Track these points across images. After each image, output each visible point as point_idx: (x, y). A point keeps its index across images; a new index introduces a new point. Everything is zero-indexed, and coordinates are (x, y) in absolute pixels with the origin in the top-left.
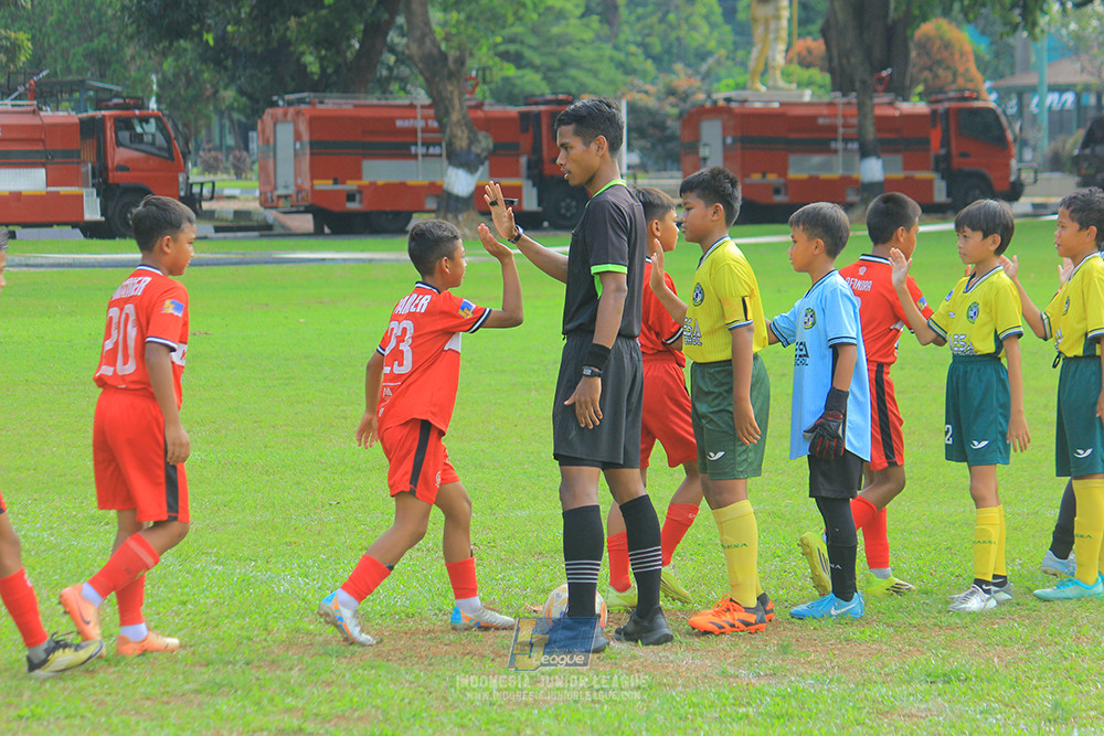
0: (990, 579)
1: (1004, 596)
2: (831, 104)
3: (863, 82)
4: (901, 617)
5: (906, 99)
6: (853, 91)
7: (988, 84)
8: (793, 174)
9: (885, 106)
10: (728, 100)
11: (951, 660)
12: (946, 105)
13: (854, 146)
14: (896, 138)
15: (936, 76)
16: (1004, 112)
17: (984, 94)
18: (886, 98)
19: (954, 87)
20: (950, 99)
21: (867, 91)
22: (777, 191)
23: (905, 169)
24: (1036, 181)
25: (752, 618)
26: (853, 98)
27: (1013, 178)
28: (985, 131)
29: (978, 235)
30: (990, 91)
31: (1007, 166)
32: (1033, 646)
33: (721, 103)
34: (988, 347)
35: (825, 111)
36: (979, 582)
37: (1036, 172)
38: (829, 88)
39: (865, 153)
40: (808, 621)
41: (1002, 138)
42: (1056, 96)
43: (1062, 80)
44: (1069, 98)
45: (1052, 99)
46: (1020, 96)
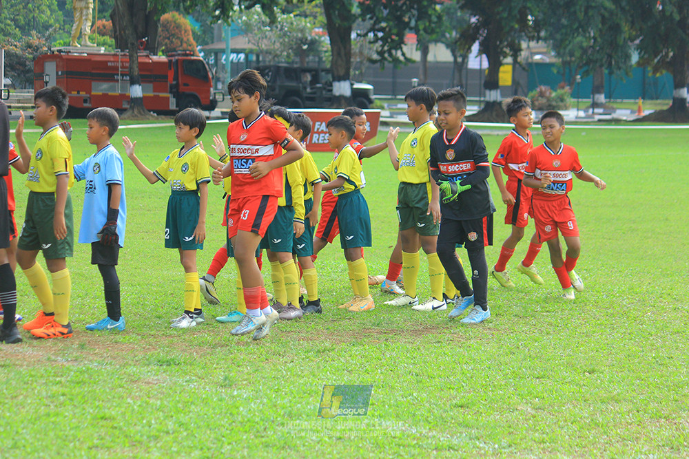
0: (193, 311)
1: (200, 320)
2: (115, 55)
3: (133, 44)
4: (145, 330)
5: (155, 54)
6: (127, 48)
7: (199, 48)
8: (93, 93)
9: (143, 57)
10: (60, 51)
11: (171, 353)
12: (177, 58)
13: (128, 78)
14: (149, 75)
15: (172, 42)
16: (208, 63)
17: (197, 53)
18: (145, 53)
19: (181, 48)
20: (179, 55)
21: (134, 49)
22: (85, 101)
23: (154, 91)
24: (223, 99)
25: (66, 331)
26: (127, 52)
27: (211, 98)
28: (198, 72)
29: (187, 128)
30: (201, 51)
31: (209, 91)
32: (214, 347)
33: (56, 53)
34: (192, 186)
35: (112, 59)
36: (187, 312)
37: (223, 95)
38: (114, 47)
39: (133, 82)
40: (95, 331)
41: (206, 77)
42: (235, 55)
43: (238, 46)
44: (242, 56)
45: (233, 56)
46: (216, 54)
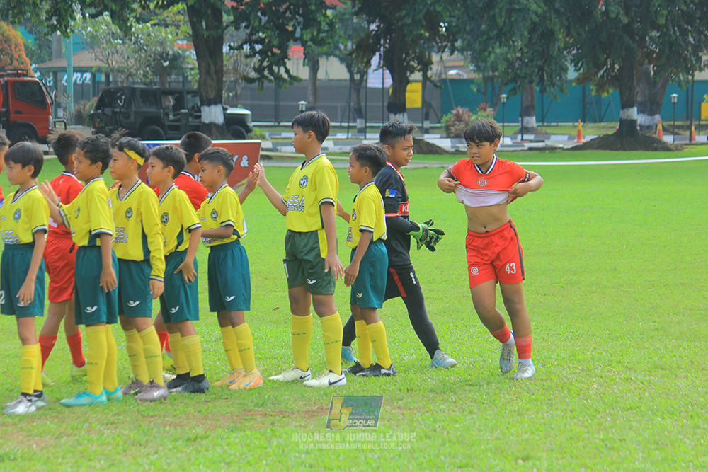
0: (32, 393)
1: (41, 404)
7: (34, 66)
11: (5, 446)
12: (7, 78)
16: (45, 85)
17: (32, 72)
19: (10, 67)
20: (9, 75)
27: (50, 128)
28: (33, 96)
29: (19, 166)
30: (36, 70)
31: (47, 119)
34: (28, 238)
36: (25, 395)
37: (66, 125)
41: (43, 102)
42: (79, 74)
43: (83, 64)
44: (88, 76)
45: (76, 76)
46: (55, 74)
